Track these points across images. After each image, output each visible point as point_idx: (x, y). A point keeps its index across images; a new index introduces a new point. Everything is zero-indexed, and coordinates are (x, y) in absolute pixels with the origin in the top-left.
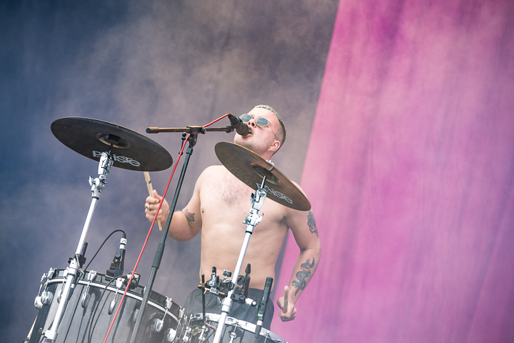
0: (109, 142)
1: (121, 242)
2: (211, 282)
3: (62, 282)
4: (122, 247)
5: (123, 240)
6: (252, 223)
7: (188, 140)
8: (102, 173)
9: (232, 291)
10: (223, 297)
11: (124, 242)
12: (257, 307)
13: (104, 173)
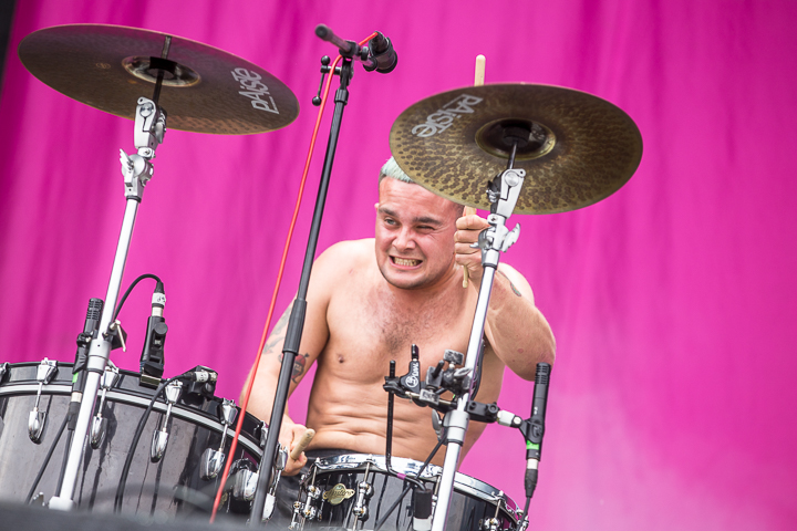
0: (152, 76)
1: (154, 301)
2: (409, 380)
3: (35, 393)
4: (157, 312)
5: (157, 297)
6: (496, 245)
7: (336, 72)
8: (146, 142)
9: (466, 396)
10: (446, 409)
11: (162, 302)
12: (524, 428)
13: (151, 144)
